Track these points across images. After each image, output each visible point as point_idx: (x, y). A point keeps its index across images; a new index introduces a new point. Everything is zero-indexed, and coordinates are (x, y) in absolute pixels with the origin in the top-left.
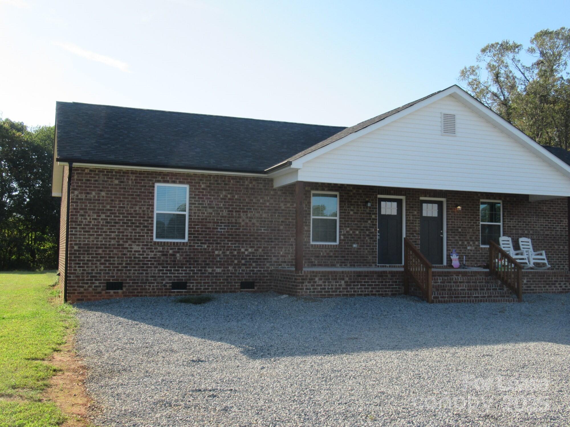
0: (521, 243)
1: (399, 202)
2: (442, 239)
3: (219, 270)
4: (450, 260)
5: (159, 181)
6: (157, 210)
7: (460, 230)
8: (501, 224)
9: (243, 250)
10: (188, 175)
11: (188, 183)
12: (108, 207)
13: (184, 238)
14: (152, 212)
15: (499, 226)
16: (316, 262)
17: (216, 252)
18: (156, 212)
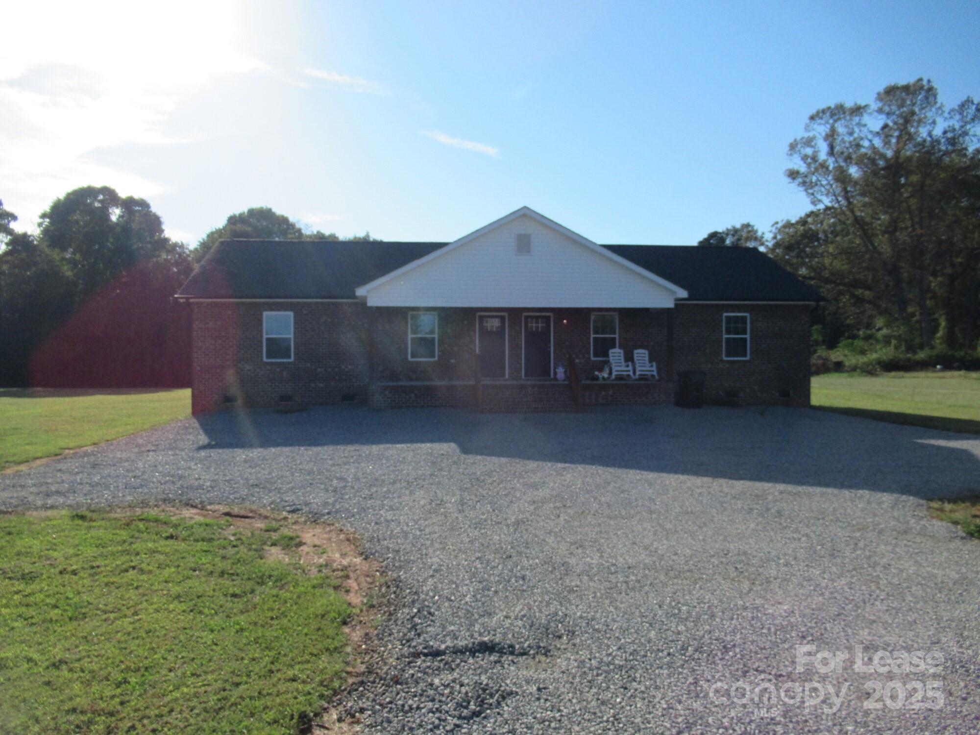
0: (635, 355)
1: (502, 318)
2: (550, 352)
3: (321, 385)
4: (555, 373)
5: (266, 310)
6: (267, 334)
7: (567, 343)
8: (617, 336)
9: (343, 367)
10: (292, 304)
11: (292, 310)
12: (223, 334)
13: (289, 357)
14: (262, 336)
15: (615, 339)
16: (414, 377)
17: (319, 370)
18: (265, 336)
